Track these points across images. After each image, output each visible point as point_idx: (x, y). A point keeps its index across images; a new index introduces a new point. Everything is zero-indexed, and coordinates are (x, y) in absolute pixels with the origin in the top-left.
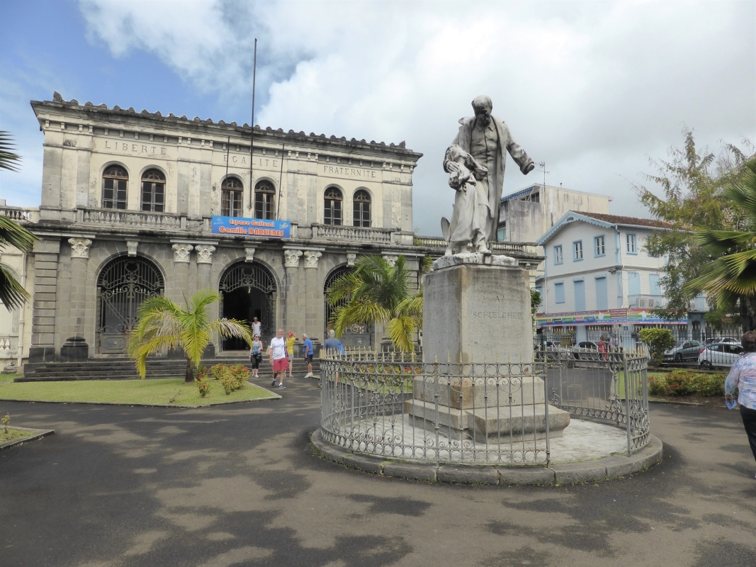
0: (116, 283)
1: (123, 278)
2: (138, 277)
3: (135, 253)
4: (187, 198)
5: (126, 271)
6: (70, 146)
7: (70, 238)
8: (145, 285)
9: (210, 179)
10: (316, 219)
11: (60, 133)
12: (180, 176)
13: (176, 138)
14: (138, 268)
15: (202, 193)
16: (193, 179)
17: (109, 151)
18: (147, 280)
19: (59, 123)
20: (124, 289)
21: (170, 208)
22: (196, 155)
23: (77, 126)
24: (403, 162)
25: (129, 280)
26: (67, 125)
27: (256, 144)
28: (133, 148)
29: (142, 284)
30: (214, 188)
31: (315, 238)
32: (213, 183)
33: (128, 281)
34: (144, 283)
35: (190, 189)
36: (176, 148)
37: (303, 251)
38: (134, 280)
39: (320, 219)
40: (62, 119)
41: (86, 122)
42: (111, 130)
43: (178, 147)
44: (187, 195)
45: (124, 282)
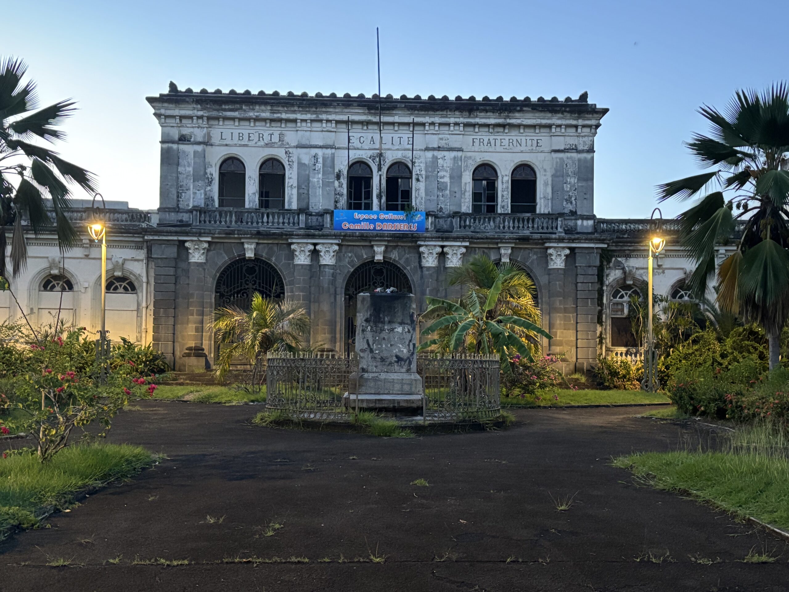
0: (234, 288)
1: (241, 282)
2: (258, 281)
3: (252, 255)
4: (308, 191)
5: (245, 276)
6: (185, 141)
7: (186, 241)
8: (265, 291)
9: (333, 167)
10: (460, 206)
11: (175, 128)
12: (301, 165)
13: (295, 121)
14: (257, 271)
15: (326, 184)
16: (314, 168)
17: (225, 142)
18: (266, 285)
19: (173, 117)
20: (243, 295)
21: (290, 203)
22: (317, 138)
23: (190, 117)
24: (581, 122)
25: (247, 284)
26: (182, 117)
27: (385, 119)
28: (249, 137)
29: (261, 289)
30: (338, 177)
31: (457, 231)
32: (337, 170)
33: (247, 287)
34: (263, 287)
35: (311, 179)
36: (295, 132)
37: (443, 247)
38: (253, 285)
39: (467, 206)
40: (177, 112)
41: (200, 113)
42: (225, 118)
43: (297, 131)
44: (308, 186)
45: (243, 288)
